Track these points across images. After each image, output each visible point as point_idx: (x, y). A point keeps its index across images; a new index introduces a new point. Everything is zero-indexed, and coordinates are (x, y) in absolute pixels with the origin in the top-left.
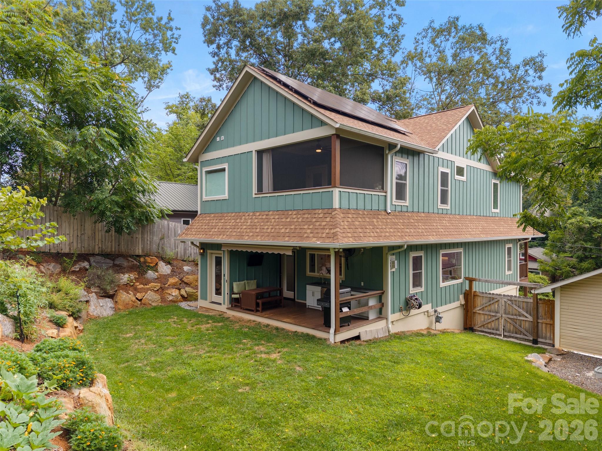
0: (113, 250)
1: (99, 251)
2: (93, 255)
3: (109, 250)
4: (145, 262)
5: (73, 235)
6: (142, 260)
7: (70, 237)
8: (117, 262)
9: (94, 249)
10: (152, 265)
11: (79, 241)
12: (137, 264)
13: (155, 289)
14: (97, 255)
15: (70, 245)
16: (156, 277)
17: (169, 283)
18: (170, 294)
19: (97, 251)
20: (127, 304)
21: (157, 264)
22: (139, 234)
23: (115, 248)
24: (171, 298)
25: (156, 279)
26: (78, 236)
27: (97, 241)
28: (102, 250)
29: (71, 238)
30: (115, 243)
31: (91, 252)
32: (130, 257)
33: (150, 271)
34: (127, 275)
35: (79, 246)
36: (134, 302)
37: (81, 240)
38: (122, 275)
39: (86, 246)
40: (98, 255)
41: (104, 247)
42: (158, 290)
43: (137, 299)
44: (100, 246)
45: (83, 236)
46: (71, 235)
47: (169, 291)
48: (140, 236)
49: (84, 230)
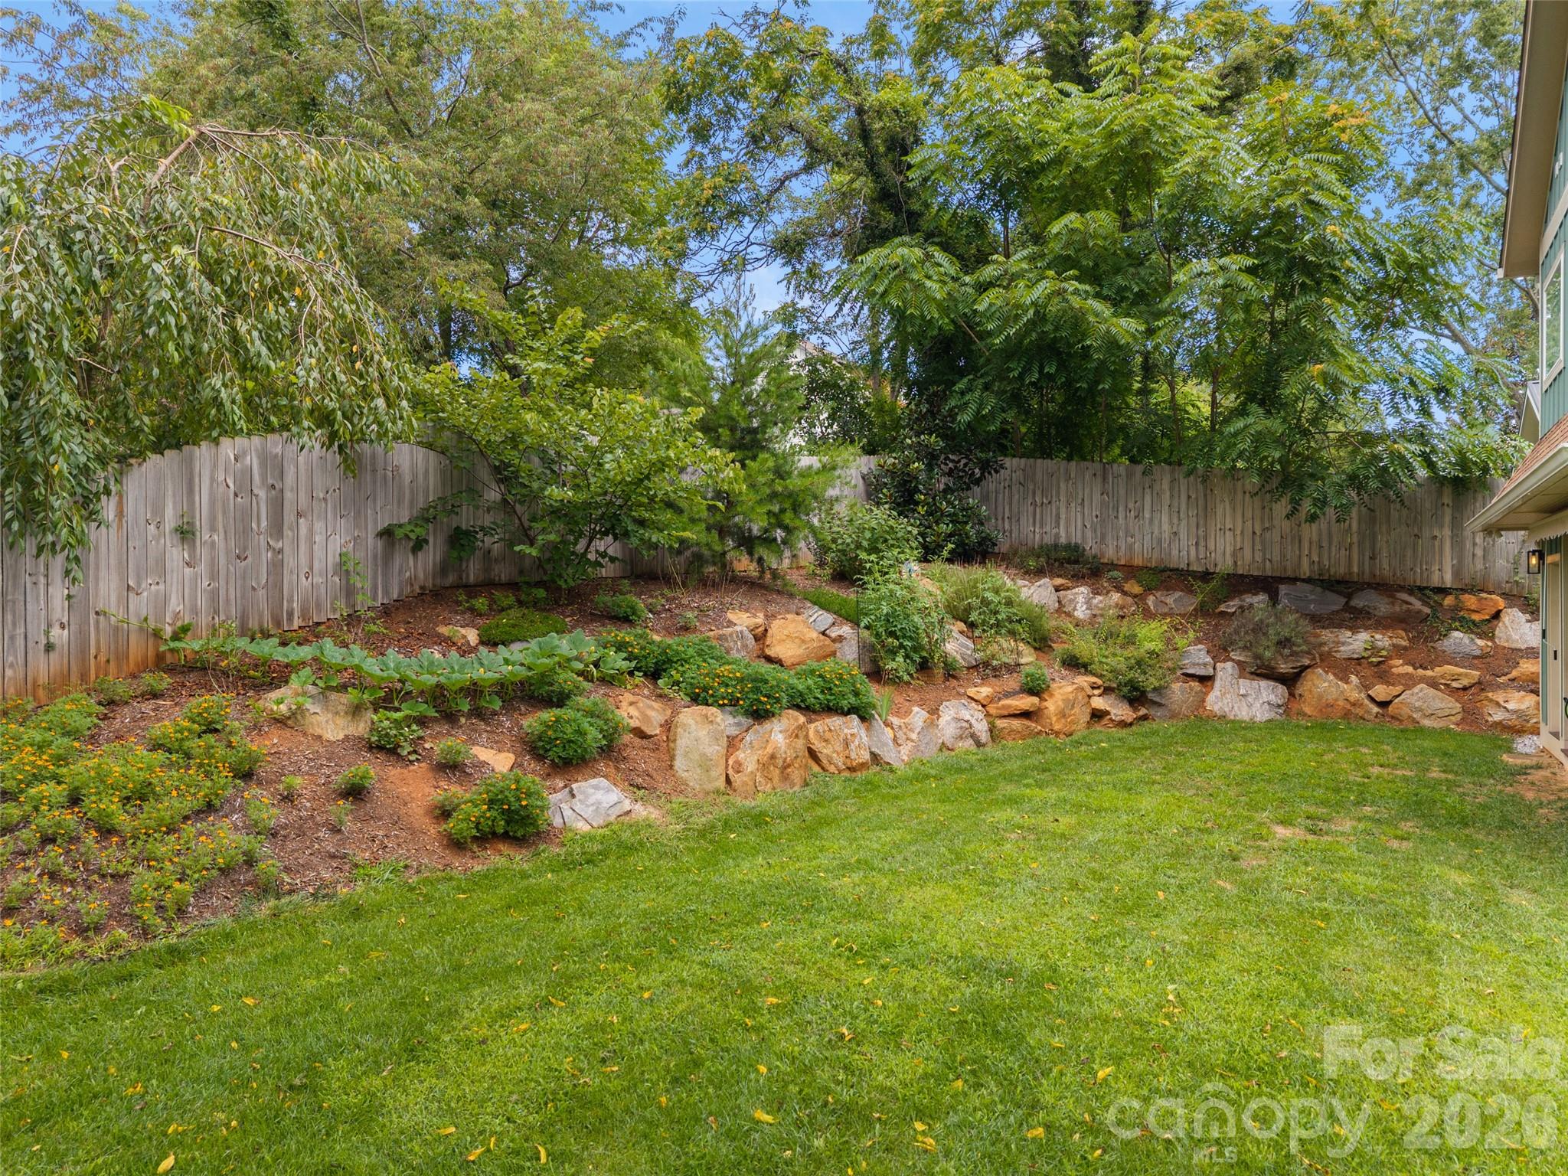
0: (1355, 569)
1: (1311, 571)
2: (1293, 580)
3: (1342, 570)
4: (1457, 608)
5: (1242, 532)
6: (1449, 601)
7: (1235, 536)
8: (1358, 602)
9: (1299, 565)
10: (1476, 617)
11: (1258, 546)
12: (1419, 612)
13: (1455, 684)
14: (1303, 580)
15: (1234, 554)
16: (1478, 653)
17: (1514, 674)
18: (1498, 704)
19: (1305, 570)
20: (1328, 706)
21: (1497, 616)
22: (1441, 527)
23: (1361, 564)
24: (1498, 716)
25: (1475, 657)
26: (1254, 533)
27: (1306, 545)
28: (1320, 569)
29: (1239, 539)
30: (1361, 553)
31: (1290, 574)
32: (1411, 591)
33: (1456, 634)
34: (1364, 636)
35: (1258, 557)
36: (1353, 705)
37: (1263, 542)
38: (1349, 634)
39: (1276, 557)
40: (1308, 581)
41: (1326, 563)
42: (1465, 689)
43: (1371, 699)
44: (1316, 559)
45: (1268, 535)
46: (1238, 532)
47: (1499, 696)
48: (1447, 532)
49: (1271, 518)
